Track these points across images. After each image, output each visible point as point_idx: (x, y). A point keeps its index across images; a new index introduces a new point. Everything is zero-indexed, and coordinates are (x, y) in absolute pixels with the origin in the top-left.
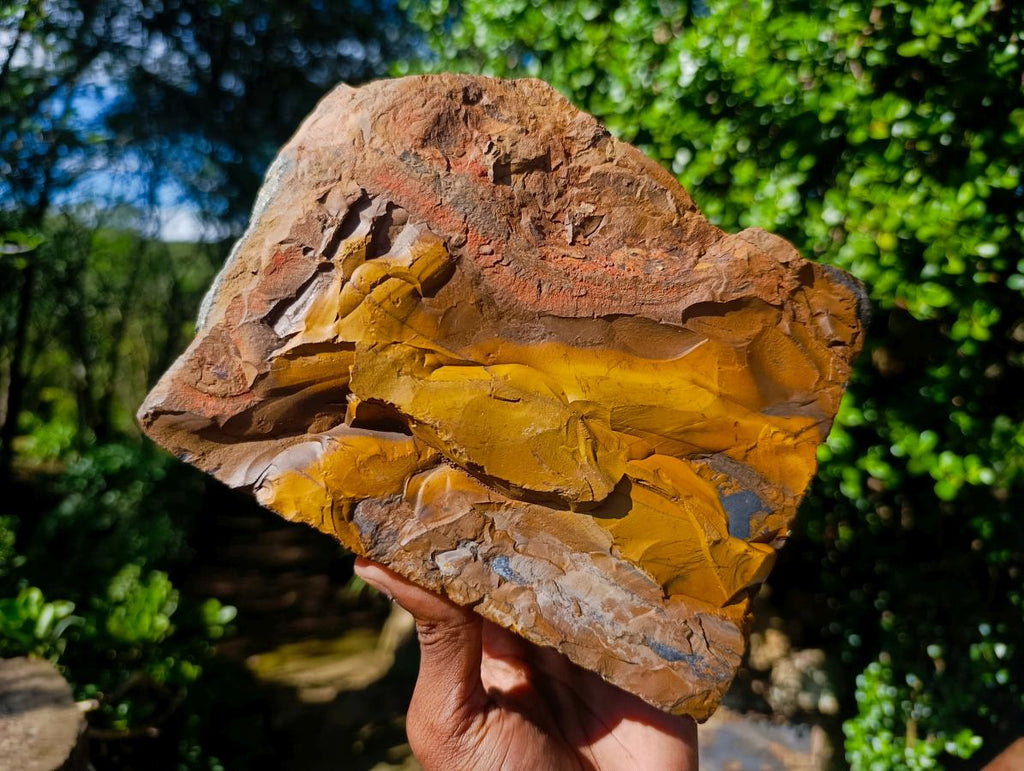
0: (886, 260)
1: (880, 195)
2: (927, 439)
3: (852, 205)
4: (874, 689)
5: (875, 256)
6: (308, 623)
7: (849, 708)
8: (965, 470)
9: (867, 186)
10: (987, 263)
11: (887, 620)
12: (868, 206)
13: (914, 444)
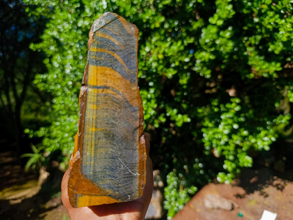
0: (161, 62)
1: (159, 44)
2: (175, 111)
3: (153, 47)
4: (171, 179)
5: (158, 61)
6: (14, 180)
7: (166, 185)
8: (183, 119)
9: (156, 41)
10: (187, 63)
11: (175, 160)
12: (156, 47)
13: (172, 112)
